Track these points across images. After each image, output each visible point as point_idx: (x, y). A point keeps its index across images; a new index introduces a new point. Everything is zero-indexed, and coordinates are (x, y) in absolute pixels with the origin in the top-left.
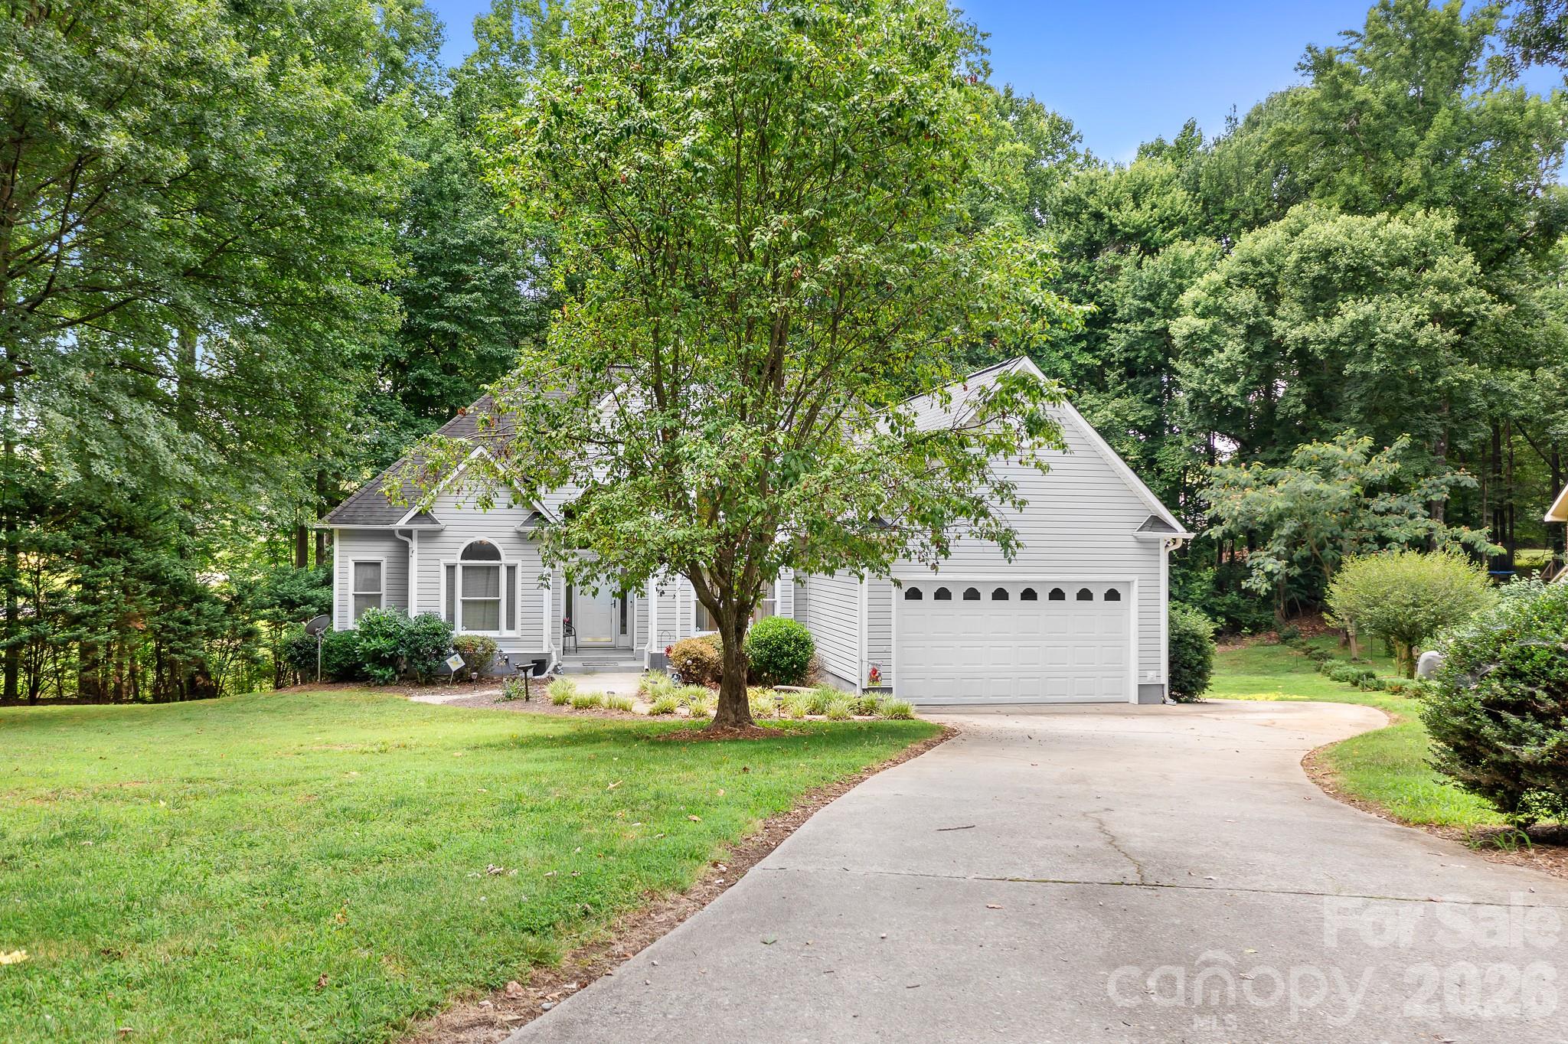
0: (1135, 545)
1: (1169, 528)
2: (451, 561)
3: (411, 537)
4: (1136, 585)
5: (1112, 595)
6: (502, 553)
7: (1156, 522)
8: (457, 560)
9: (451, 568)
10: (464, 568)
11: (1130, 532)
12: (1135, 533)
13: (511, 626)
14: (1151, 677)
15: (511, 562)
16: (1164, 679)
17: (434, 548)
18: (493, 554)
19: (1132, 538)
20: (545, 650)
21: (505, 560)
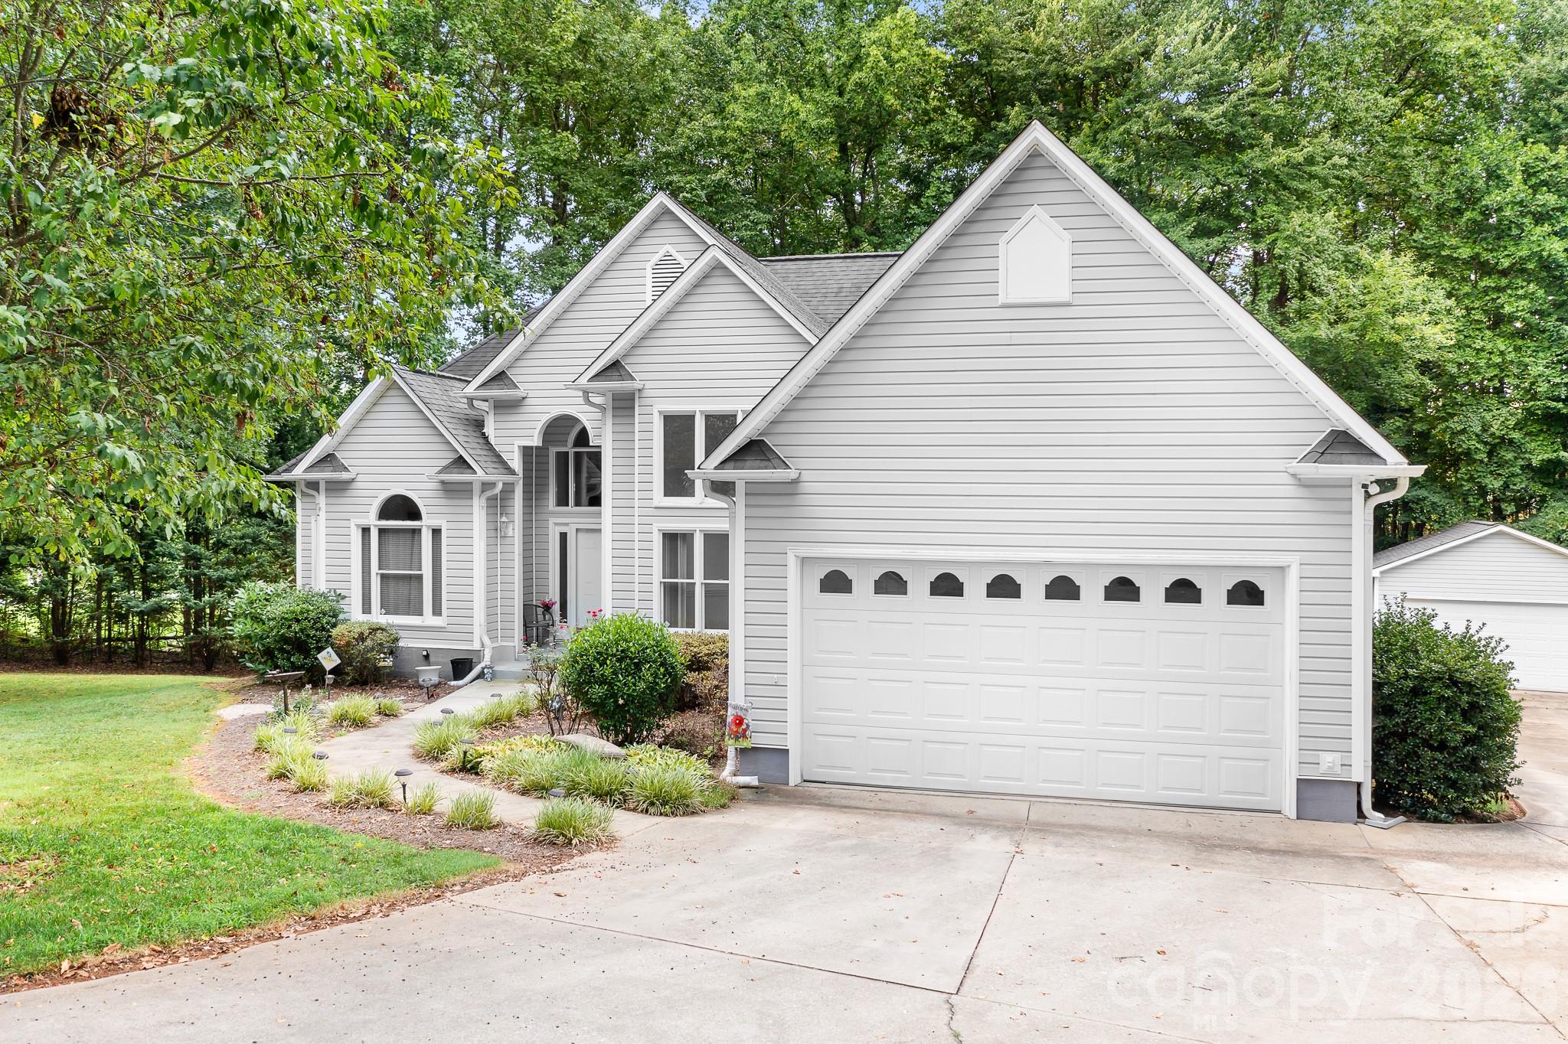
0: (1292, 491)
1: (1367, 454)
2: (365, 522)
3: (318, 490)
4: (1293, 575)
5: (1247, 594)
6: (423, 510)
7: (1340, 443)
8: (372, 520)
9: (366, 531)
10: (382, 531)
11: (1281, 465)
12: (1295, 466)
13: (437, 611)
14: (1328, 765)
15: (435, 522)
16: (1360, 769)
17: (345, 504)
18: (413, 513)
19: (1285, 478)
20: (477, 646)
21: (427, 522)
